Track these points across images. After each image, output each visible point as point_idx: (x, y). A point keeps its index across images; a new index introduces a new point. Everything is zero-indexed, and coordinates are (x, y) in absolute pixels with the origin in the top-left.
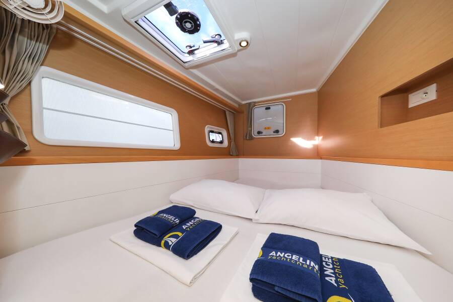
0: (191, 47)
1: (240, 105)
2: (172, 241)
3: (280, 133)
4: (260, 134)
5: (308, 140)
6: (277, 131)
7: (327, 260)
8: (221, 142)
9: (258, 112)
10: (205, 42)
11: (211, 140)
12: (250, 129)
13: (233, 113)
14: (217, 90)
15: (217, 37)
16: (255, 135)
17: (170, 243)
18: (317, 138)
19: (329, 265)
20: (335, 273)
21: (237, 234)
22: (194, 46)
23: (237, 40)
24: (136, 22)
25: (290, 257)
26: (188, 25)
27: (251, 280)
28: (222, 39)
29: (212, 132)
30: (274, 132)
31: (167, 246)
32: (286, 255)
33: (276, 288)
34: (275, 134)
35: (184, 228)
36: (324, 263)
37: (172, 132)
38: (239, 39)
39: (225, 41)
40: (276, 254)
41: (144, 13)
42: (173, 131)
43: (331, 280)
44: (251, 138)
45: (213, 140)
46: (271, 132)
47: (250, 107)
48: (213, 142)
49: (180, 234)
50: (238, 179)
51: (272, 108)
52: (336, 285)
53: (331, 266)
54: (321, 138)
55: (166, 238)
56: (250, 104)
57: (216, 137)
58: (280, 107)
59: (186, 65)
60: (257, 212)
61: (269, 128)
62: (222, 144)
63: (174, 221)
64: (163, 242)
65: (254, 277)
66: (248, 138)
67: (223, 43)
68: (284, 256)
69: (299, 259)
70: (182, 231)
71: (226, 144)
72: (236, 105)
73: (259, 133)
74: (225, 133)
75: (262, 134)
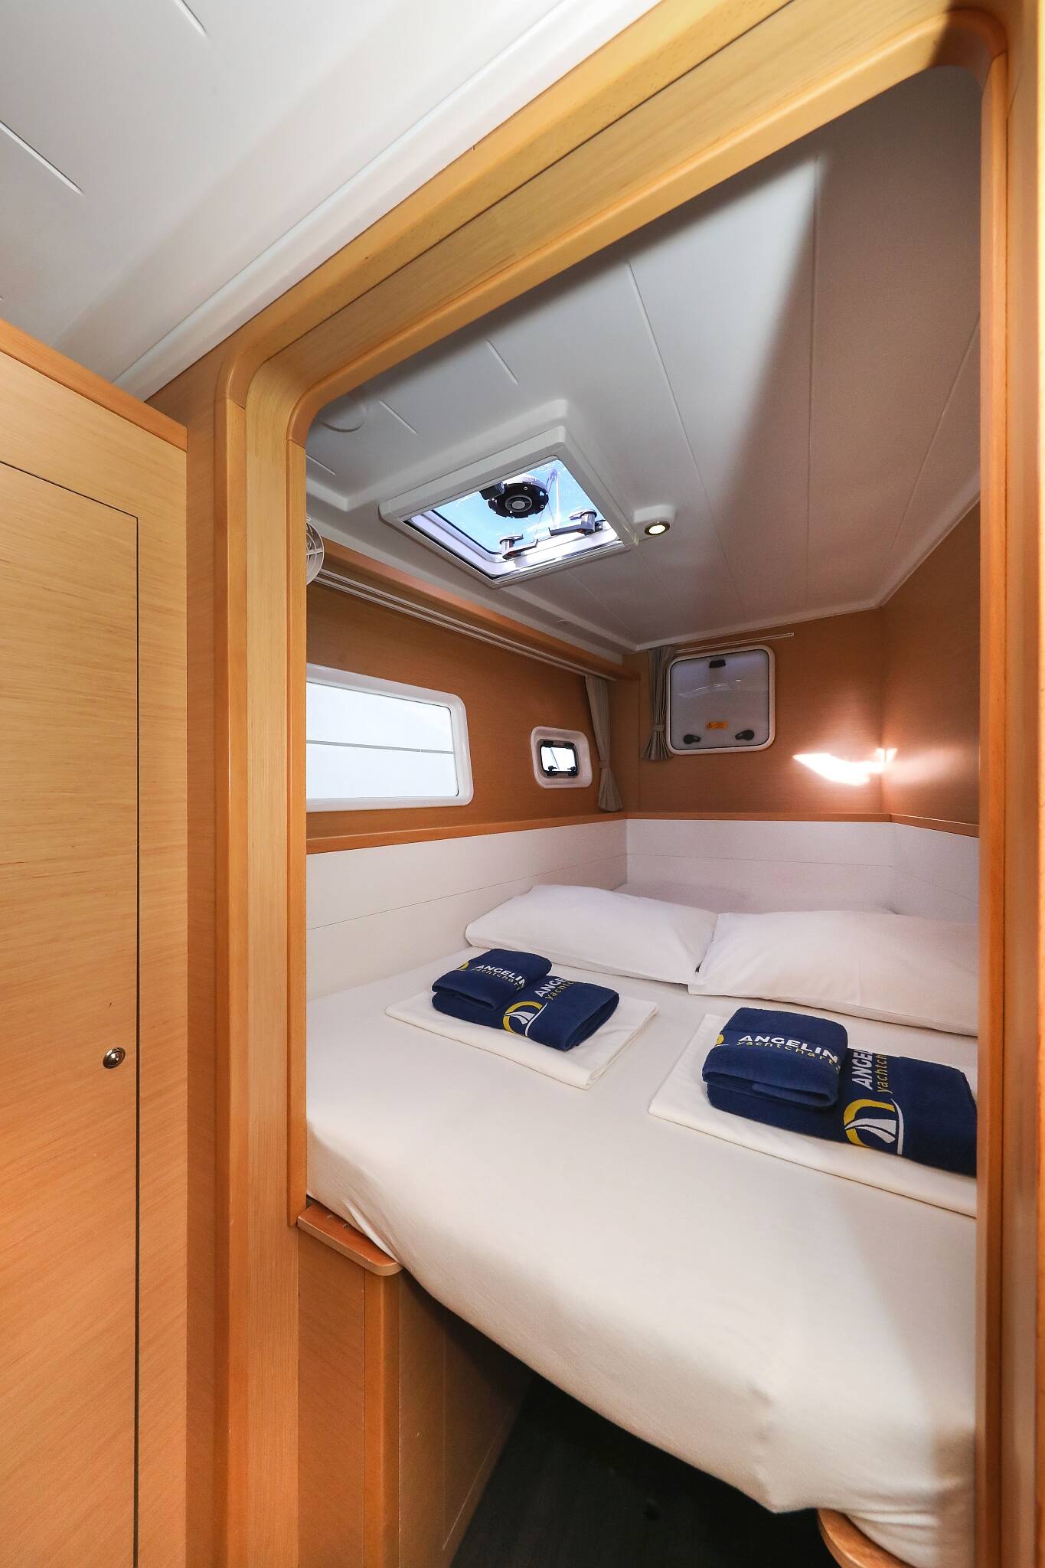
0: (512, 541)
1: (628, 655)
2: (526, 1018)
3: (757, 739)
4: (694, 745)
5: (850, 760)
6: (748, 735)
7: (863, 1056)
8: (574, 772)
9: (686, 676)
10: (555, 533)
11: (546, 769)
12: (661, 730)
13: (607, 680)
14: (564, 625)
15: (586, 518)
16: (676, 747)
17: (524, 1022)
18: (880, 752)
19: (865, 1064)
20: (874, 1075)
21: (654, 1016)
22: (521, 538)
23: (640, 524)
24: (406, 522)
25: (783, 1043)
26: (519, 505)
27: (707, 1076)
28: (596, 519)
29: (549, 744)
30: (737, 737)
31: (517, 1027)
32: (773, 1040)
33: (755, 1087)
34: (744, 742)
35: (541, 995)
36: (855, 1061)
37: (452, 755)
38: (645, 522)
39: (606, 525)
40: (753, 1038)
41: (434, 506)
42: (453, 753)
43: (864, 1082)
44: (664, 755)
45: (551, 768)
46: (728, 736)
47: (661, 661)
48: (551, 773)
49: (538, 1006)
50: (626, 883)
51: (731, 662)
52: (871, 1088)
53: (869, 1065)
54: (892, 752)
55: (510, 1012)
56: (658, 651)
57: (560, 759)
58: (757, 659)
59: (496, 582)
60: (697, 970)
61: (720, 725)
62: (575, 779)
63: (515, 981)
64: (506, 1020)
65: (711, 1071)
66: (653, 757)
67: (598, 530)
68: (770, 1041)
69: (800, 1046)
70: (541, 1001)
71: (586, 775)
72: (615, 658)
73: (690, 739)
74: (583, 745)
75: (699, 744)
